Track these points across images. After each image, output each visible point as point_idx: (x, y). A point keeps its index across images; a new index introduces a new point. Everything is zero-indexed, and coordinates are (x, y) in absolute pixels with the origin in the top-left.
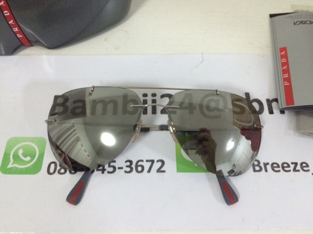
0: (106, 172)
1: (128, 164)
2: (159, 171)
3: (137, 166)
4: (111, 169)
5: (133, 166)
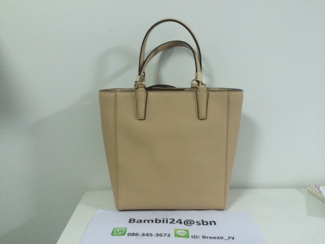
1: (157, 234)
2: (168, 236)
3: (160, 235)
4: (151, 235)
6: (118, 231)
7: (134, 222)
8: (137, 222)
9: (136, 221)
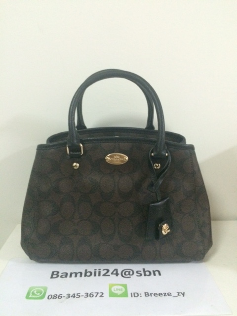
0: (75, 298)
1: (86, 294)
2: (101, 296)
3: (90, 295)
4: (78, 296)
6: (35, 292)
7: (58, 276)
8: (61, 277)
9: (60, 274)
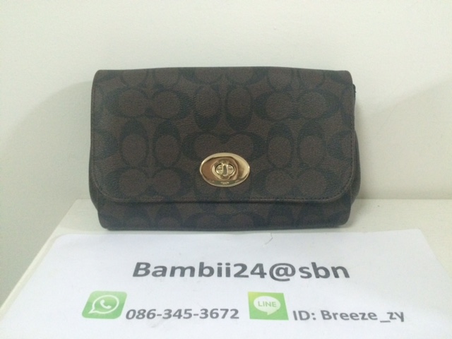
0: (182, 318)
1: (204, 311)
2: (233, 317)
3: (212, 313)
4: (187, 316)
5: (209, 313)
6: (102, 303)
7: (147, 273)
8: (154, 274)
9: (152, 269)
